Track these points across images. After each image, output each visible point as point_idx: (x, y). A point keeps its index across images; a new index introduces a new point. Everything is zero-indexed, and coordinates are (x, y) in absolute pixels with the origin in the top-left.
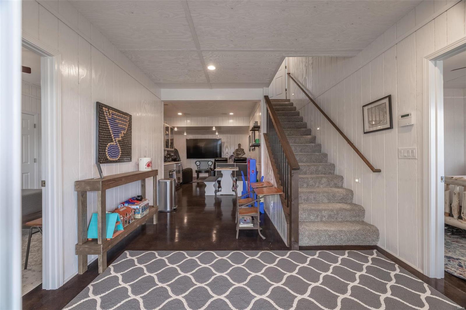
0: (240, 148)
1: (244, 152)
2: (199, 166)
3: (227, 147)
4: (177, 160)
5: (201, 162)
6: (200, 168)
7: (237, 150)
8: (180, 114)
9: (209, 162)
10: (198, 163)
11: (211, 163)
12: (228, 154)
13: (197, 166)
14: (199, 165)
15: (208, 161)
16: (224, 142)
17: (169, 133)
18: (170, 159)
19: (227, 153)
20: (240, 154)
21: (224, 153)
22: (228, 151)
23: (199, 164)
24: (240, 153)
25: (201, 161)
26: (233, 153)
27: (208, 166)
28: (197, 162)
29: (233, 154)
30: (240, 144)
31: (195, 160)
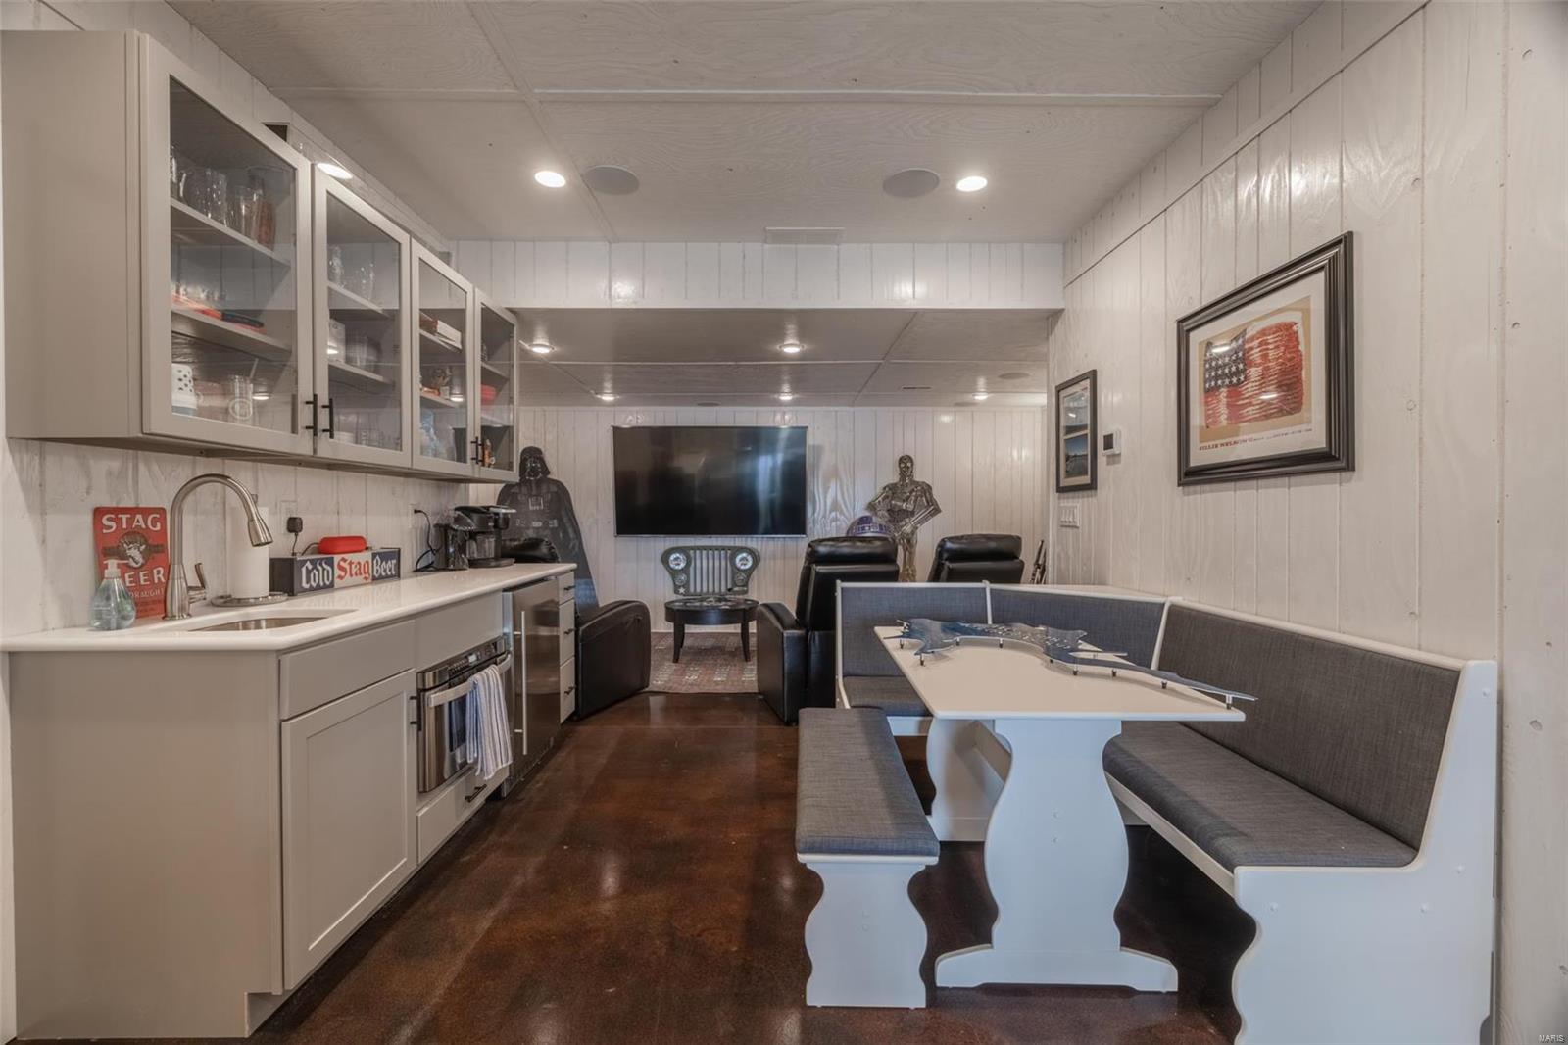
0: (911, 477)
1: (931, 502)
2: (683, 577)
3: (835, 473)
4: (544, 550)
5: (692, 552)
6: (686, 585)
7: (892, 491)
8: (550, 178)
9: (740, 557)
10: (678, 561)
11: (750, 558)
12: (841, 512)
13: (674, 573)
14: (685, 570)
15: (730, 548)
16: (819, 449)
17: (463, 342)
18: (480, 548)
19: (835, 506)
20: (913, 513)
21: (820, 506)
22: (839, 498)
23: (682, 565)
24: (911, 507)
25: (695, 548)
26: (871, 506)
27: (734, 574)
28: (672, 557)
29: (868, 514)
30: (910, 459)
31: (662, 543)
